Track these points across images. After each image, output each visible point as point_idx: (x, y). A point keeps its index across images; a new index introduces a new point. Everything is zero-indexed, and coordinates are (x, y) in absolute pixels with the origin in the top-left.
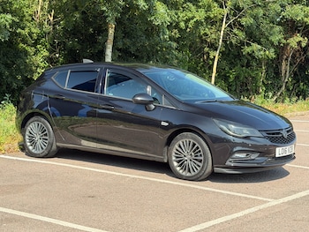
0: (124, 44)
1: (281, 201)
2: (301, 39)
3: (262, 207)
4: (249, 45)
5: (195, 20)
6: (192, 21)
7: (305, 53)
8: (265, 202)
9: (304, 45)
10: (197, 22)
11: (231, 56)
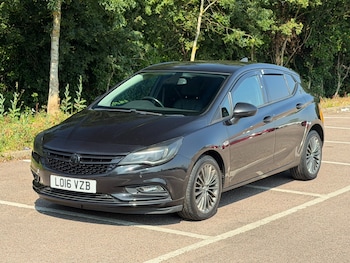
0: (77, 35)
1: (219, 237)
2: (296, 25)
3: (190, 248)
4: (230, 32)
5: (162, 4)
6: (159, 6)
7: (302, 41)
8: (197, 240)
9: (299, 31)
10: (165, 7)
11: (214, 47)
